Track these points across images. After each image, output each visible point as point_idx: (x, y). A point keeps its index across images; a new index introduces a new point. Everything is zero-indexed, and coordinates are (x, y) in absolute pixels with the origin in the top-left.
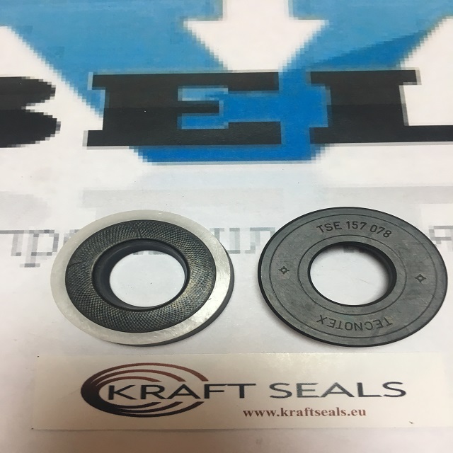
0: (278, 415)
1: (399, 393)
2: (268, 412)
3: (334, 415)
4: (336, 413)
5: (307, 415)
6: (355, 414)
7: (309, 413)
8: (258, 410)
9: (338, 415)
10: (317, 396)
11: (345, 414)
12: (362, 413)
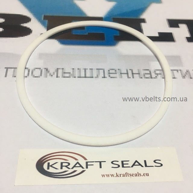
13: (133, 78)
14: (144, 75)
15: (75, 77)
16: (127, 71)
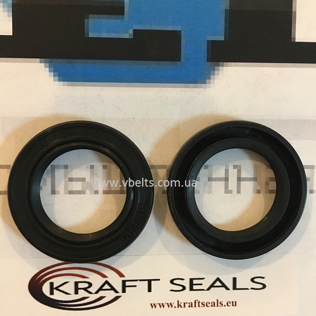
0: (175, 307)
1: (261, 286)
2: (168, 304)
3: (214, 306)
4: (216, 305)
5: (195, 306)
6: (229, 304)
7: (197, 304)
8: (161, 302)
9: (218, 306)
10: (203, 290)
11: (222, 305)
12: (234, 305)
13: (239, 192)
14: (267, 184)
15: (96, 192)
16: (227, 171)
